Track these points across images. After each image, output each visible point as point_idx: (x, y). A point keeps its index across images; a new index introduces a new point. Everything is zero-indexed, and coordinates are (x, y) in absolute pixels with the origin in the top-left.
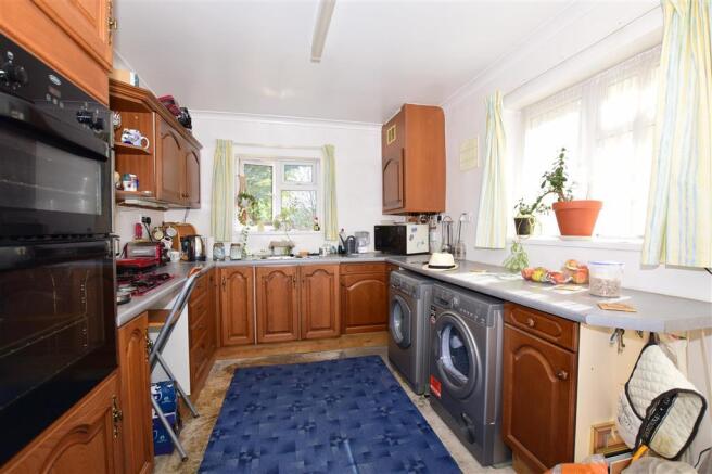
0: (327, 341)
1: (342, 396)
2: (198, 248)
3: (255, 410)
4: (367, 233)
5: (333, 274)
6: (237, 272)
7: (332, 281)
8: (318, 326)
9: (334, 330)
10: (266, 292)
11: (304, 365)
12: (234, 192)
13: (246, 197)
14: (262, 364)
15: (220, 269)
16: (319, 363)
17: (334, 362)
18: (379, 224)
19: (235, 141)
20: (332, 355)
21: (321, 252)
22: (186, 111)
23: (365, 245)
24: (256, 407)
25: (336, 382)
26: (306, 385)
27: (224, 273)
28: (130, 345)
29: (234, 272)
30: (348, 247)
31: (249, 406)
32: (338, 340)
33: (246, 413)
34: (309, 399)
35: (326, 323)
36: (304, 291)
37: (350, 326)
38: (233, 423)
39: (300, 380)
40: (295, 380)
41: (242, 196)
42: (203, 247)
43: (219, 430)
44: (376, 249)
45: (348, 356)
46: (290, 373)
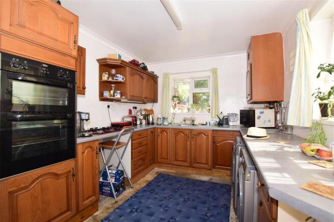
0: (204, 170)
1: (193, 200)
2: (151, 120)
3: (152, 193)
4: (236, 114)
5: (208, 136)
6: (164, 131)
7: (207, 139)
8: (199, 162)
9: (208, 165)
10: (176, 141)
11: (188, 179)
12: (171, 95)
13: (175, 97)
14: (171, 174)
15: (157, 128)
16: (195, 180)
17: (204, 182)
18: (243, 109)
19: (171, 73)
20: (205, 178)
21: (207, 123)
22: (143, 64)
23: (234, 121)
24: (154, 191)
25: (196, 192)
26: (181, 189)
27: (159, 130)
28: (86, 151)
29: (164, 130)
30: (223, 122)
31: (152, 190)
32: (210, 171)
33: (149, 193)
34: (178, 196)
35: (204, 161)
36: (193, 142)
37: (218, 165)
38: (141, 195)
39: (181, 186)
40: (179, 186)
41: (174, 97)
42: (153, 119)
43: (135, 196)
44: (241, 124)
45: (213, 181)
46: (179, 181)
